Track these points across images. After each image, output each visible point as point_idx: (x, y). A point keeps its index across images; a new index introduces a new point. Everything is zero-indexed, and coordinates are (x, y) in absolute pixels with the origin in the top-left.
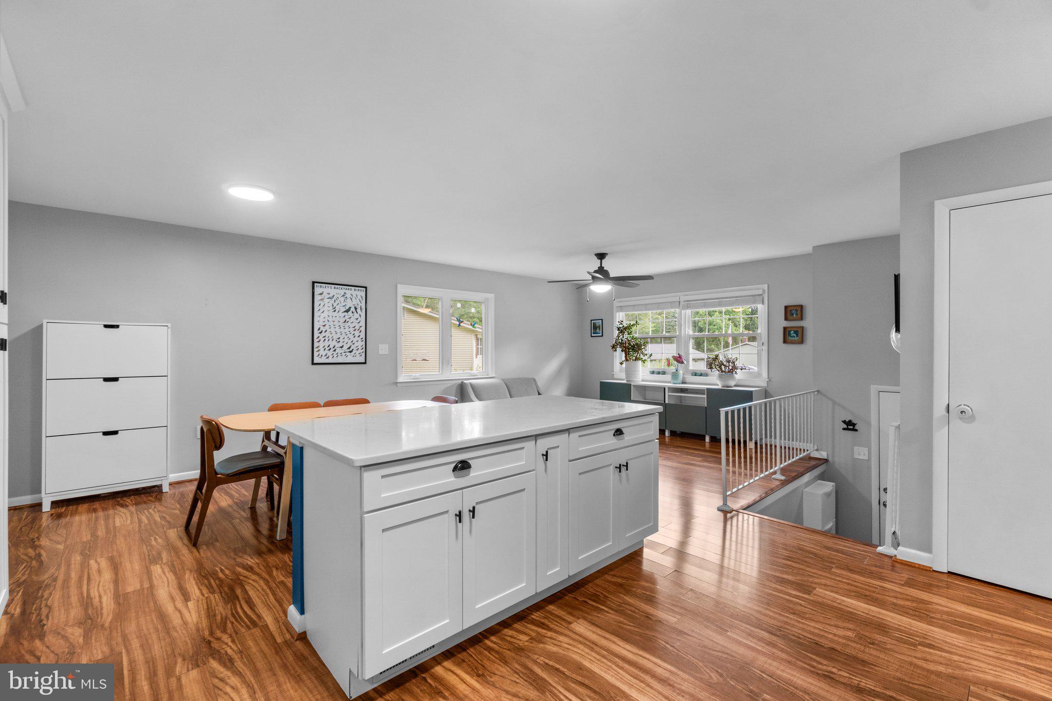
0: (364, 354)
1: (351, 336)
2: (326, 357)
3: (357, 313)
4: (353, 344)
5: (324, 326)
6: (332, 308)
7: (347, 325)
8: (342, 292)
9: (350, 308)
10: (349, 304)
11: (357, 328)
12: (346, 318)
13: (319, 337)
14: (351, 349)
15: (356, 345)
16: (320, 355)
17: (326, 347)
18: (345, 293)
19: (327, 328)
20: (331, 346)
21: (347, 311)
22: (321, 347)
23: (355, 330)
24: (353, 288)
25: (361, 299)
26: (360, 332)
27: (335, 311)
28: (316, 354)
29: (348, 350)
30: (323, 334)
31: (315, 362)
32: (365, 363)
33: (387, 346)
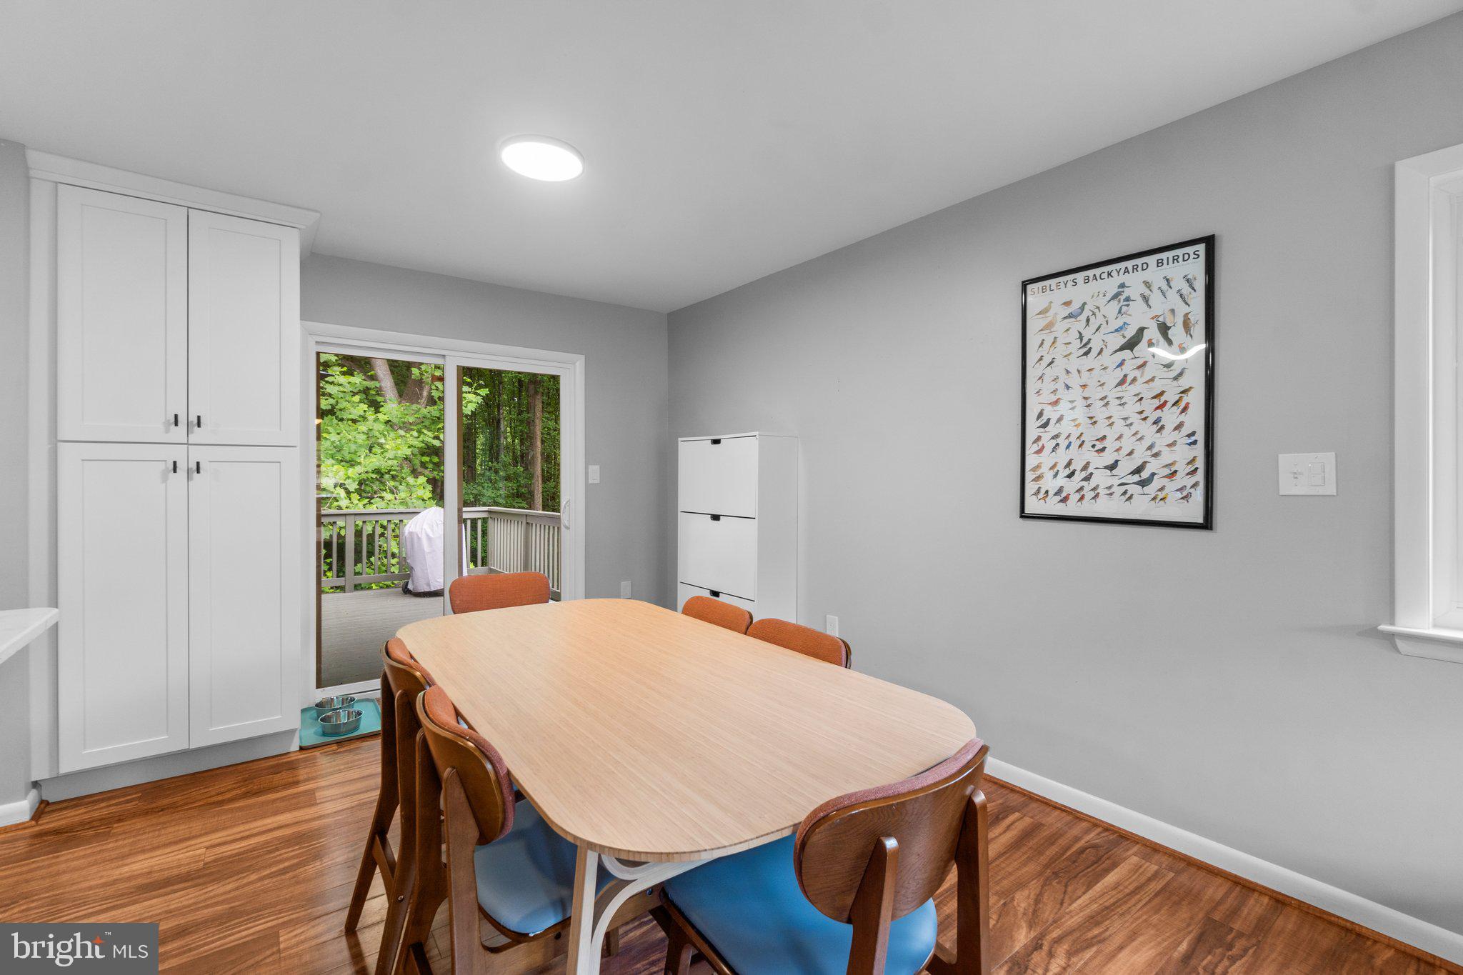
0: (1199, 494)
1: (1148, 430)
2: (1058, 498)
3: (1170, 342)
4: (1156, 455)
5: (1056, 403)
6: (1077, 344)
7: (1129, 391)
8: (1111, 286)
10: (1139, 316)
11: (1171, 397)
12: (1128, 368)
13: (1039, 438)
14: (1145, 474)
15: (1166, 458)
16: (1043, 491)
17: (1060, 467)
18: (1122, 286)
19: (1063, 408)
20: (1077, 465)
21: (1131, 345)
22: (1044, 469)
23: (1161, 407)
24: (1151, 260)
25: (1186, 289)
26: (1185, 409)
27: (1086, 354)
28: (1030, 488)
29: (1136, 478)
30: (1052, 430)
31: (1027, 511)
32: (1207, 524)
33: (1329, 458)
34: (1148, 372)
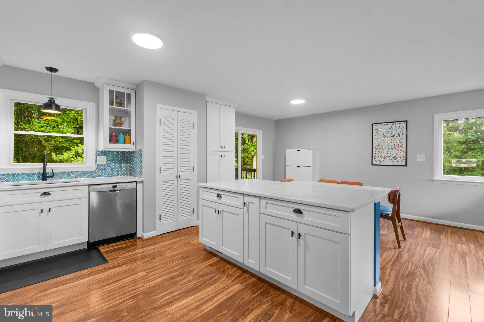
0: (405, 161)
1: (396, 150)
2: (379, 162)
3: (400, 137)
4: (397, 155)
5: (379, 145)
6: (383, 136)
7: (392, 144)
8: (390, 126)
9: (395, 134)
10: (394, 132)
11: (400, 145)
12: (393, 140)
13: (375, 151)
14: (395, 158)
15: (399, 155)
16: (376, 161)
17: (380, 156)
18: (392, 127)
19: (380, 146)
20: (383, 156)
21: (393, 136)
22: (376, 157)
23: (398, 147)
24: (397, 123)
25: (403, 128)
26: (402, 147)
27: (385, 137)
28: (374, 160)
29: (394, 158)
30: (378, 150)
31: (373, 164)
32: (406, 166)
33: (424, 155)
34: (396, 141)
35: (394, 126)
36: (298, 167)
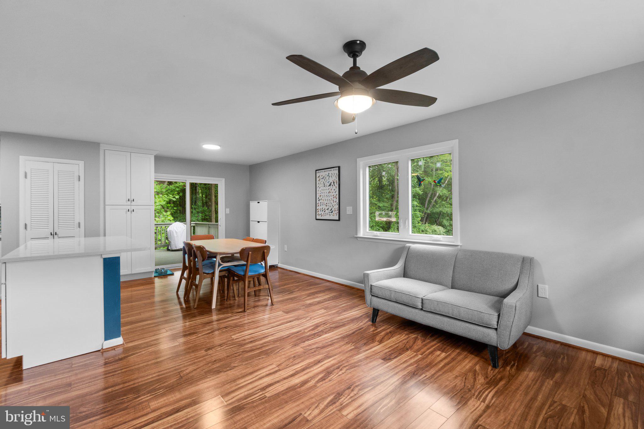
0: (338, 214)
1: (332, 202)
2: (321, 216)
3: (335, 185)
5: (320, 196)
6: (323, 184)
7: (330, 194)
8: (327, 173)
9: (331, 182)
10: (331, 180)
11: (335, 196)
12: (330, 190)
13: (318, 203)
15: (334, 208)
16: (319, 214)
17: (321, 209)
18: (329, 174)
19: (322, 197)
20: (323, 209)
21: (330, 185)
22: (319, 209)
23: (334, 198)
24: (332, 169)
25: (336, 176)
26: (336, 198)
27: (324, 186)
28: (317, 213)
29: (331, 211)
30: (320, 201)
31: (317, 218)
32: (339, 220)
33: (351, 207)
34: (333, 191)
35: (330, 172)
36: (259, 222)
